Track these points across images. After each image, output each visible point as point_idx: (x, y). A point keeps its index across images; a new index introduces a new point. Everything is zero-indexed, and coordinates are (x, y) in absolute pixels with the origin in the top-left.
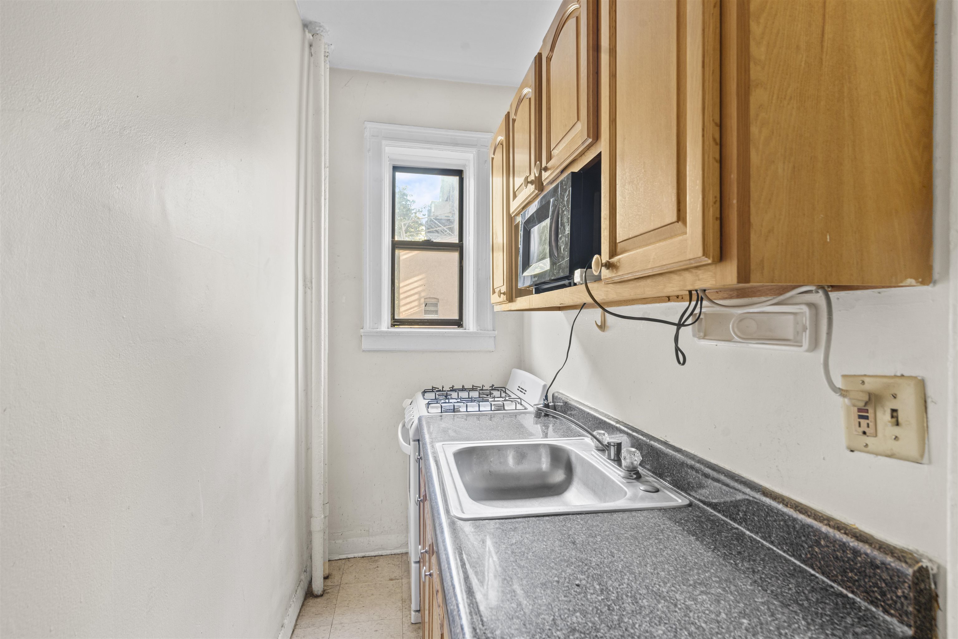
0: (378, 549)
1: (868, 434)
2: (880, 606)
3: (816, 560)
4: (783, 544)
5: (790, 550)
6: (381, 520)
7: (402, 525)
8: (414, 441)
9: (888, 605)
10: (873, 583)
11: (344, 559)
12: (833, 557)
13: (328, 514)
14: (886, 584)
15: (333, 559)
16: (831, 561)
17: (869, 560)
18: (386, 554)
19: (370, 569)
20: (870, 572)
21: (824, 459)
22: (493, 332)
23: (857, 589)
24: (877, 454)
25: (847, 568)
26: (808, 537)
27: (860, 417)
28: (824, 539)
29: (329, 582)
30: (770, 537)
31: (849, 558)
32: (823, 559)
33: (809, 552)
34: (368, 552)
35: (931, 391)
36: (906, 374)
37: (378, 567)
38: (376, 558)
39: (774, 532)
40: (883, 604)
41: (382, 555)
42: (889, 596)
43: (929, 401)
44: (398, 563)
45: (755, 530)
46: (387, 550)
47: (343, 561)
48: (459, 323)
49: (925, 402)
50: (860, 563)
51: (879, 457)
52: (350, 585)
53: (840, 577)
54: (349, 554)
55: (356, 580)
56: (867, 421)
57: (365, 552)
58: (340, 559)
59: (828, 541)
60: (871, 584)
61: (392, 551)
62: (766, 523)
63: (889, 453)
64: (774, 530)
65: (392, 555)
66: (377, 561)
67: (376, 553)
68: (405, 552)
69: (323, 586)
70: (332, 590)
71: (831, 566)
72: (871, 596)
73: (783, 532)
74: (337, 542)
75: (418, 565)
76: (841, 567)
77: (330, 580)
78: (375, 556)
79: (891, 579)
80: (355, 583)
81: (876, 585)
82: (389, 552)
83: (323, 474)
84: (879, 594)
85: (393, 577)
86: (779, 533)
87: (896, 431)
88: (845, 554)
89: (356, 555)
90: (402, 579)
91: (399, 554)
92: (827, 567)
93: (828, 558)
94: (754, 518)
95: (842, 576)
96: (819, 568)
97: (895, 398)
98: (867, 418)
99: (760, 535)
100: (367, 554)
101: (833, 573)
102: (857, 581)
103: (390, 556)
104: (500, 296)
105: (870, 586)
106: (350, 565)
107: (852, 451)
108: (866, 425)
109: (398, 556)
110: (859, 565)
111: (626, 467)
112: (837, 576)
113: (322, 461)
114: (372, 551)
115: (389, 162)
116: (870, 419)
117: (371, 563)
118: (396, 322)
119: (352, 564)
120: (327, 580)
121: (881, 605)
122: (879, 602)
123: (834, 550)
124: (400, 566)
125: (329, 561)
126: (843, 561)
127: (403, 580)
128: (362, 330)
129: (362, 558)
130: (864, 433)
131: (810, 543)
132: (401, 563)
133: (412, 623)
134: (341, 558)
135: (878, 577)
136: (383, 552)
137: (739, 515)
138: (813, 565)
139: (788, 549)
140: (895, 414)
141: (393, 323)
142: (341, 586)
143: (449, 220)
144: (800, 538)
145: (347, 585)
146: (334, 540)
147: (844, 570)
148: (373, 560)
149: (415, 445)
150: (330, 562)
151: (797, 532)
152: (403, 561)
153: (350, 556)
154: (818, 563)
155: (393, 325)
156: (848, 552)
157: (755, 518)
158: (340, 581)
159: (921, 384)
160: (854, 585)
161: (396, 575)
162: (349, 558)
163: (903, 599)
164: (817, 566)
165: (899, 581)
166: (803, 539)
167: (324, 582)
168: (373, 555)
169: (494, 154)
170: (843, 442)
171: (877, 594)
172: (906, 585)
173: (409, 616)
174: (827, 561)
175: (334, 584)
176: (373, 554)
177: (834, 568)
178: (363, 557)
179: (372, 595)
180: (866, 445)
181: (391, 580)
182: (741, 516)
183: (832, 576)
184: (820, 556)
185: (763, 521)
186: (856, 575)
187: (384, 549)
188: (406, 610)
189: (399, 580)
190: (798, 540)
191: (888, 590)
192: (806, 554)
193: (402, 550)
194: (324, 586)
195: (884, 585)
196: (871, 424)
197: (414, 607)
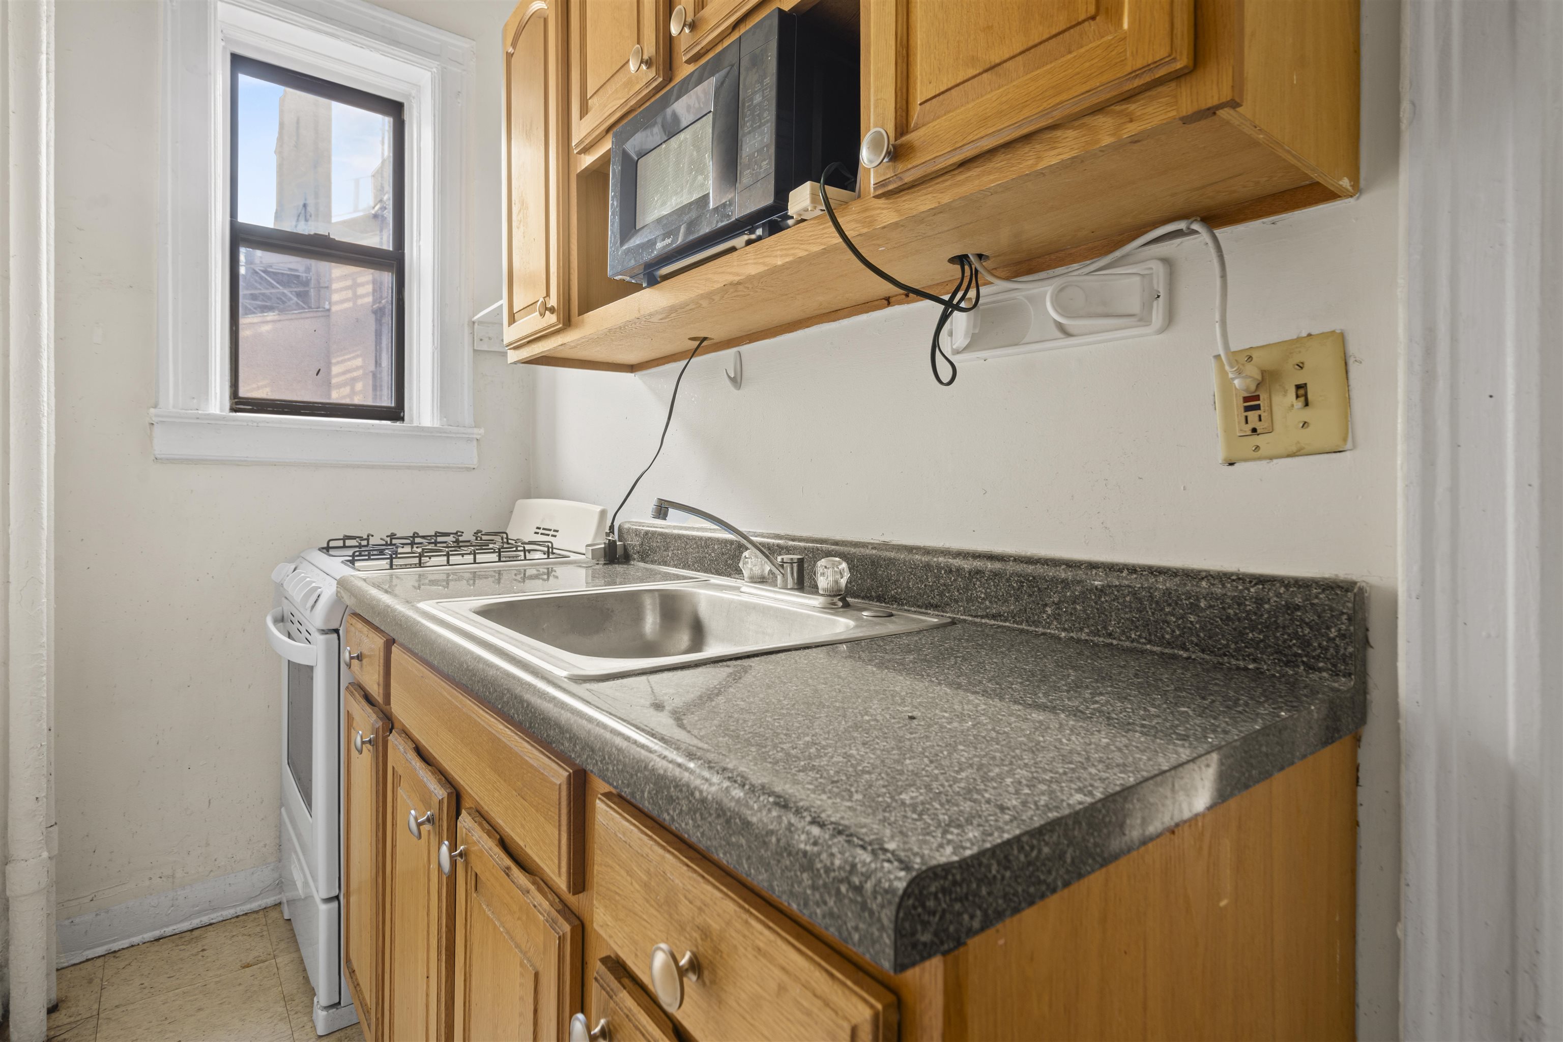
0: (200, 913)
1: (1259, 431)
2: (1300, 664)
3: (1192, 635)
4: (1131, 630)
5: (1144, 635)
6: (208, 845)
7: (265, 845)
8: (324, 632)
9: (1314, 658)
10: (1289, 635)
11: (99, 957)
12: (1221, 619)
13: (56, 852)
14: (1311, 628)
15: (66, 965)
16: (1217, 627)
17: (1283, 603)
18: (221, 919)
19: (182, 959)
20: (1285, 620)
21: (1185, 489)
22: (476, 430)
23: (1262, 653)
24: (1271, 458)
25: (1245, 628)
26: (1177, 604)
27: (1247, 409)
28: (1205, 598)
29: (61, 1017)
30: (1105, 628)
31: (1248, 612)
32: (1202, 628)
33: (1178, 626)
34: (171, 925)
35: (1352, 349)
36: (1314, 332)
37: (203, 950)
38: (196, 933)
39: (1114, 617)
40: (1305, 659)
41: (211, 924)
42: (1315, 644)
43: (1351, 362)
44: (258, 929)
45: (1077, 625)
46: (223, 909)
47: (99, 962)
48: (395, 413)
49: (1346, 364)
50: (1269, 612)
51: (1275, 461)
52: (130, 1007)
53: (1233, 646)
54: (114, 941)
55: (146, 991)
56: (1257, 412)
57: (162, 927)
58: (88, 960)
59: (1211, 599)
60: (1286, 637)
61: (238, 908)
62: (1098, 609)
63: (1294, 449)
64: (1113, 614)
65: (237, 917)
66: (198, 939)
67: (195, 922)
68: (273, 903)
69: (45, 1029)
70: (75, 1031)
71: (1217, 634)
72: (1285, 655)
73: (1131, 612)
74: (77, 920)
75: (335, 904)
76: (1235, 629)
77: (63, 1012)
78: (192, 930)
79: (1319, 617)
80: (142, 999)
81: (1296, 635)
82: (229, 913)
83: (45, 748)
84: (1299, 647)
85: (250, 959)
86: (1122, 615)
87: (1306, 415)
88: (1242, 608)
89: (136, 940)
90: (275, 957)
91: (257, 912)
92: (1210, 638)
93: (1212, 624)
94: (1075, 609)
95: (1236, 643)
96: (1197, 645)
97: (1301, 368)
98: (1258, 407)
99: (1086, 630)
100: (169, 930)
101: (1221, 644)
102: (1262, 641)
103: (233, 920)
104: (542, 315)
105: (1285, 641)
106: (123, 964)
107: (1231, 464)
108: (1257, 418)
109: (255, 916)
110: (1266, 616)
111: (824, 590)
112: (1227, 646)
113: (45, 716)
114: (182, 921)
115: (223, 44)
116: (1262, 408)
117: (183, 947)
118: (239, 404)
119: (127, 963)
120: (54, 1015)
121: (1303, 662)
122: (1299, 660)
123: (1224, 608)
124: (265, 933)
125: (58, 970)
126: (1239, 620)
127: (278, 960)
128: (152, 410)
129: (156, 943)
130: (1254, 430)
131: (1181, 611)
132: (265, 928)
133: (320, 1037)
134: (90, 957)
135: (1298, 623)
136: (212, 916)
137: (1045, 612)
138: (1185, 644)
139: (1140, 636)
140: (1301, 392)
141: (234, 406)
142: (101, 1015)
143: (298, 277)
144: (1162, 610)
145: (119, 1010)
146: (68, 919)
147: (1240, 632)
148: (187, 939)
149: (328, 644)
150: (59, 972)
151: (1157, 603)
152: (269, 921)
153: (115, 946)
154: (1194, 639)
155: (233, 410)
156: (1247, 603)
157: (1078, 607)
158: (96, 1006)
159: (1341, 338)
160: (1256, 649)
161: (257, 954)
162: (115, 952)
163: (1338, 641)
164: (1192, 642)
165: (1332, 616)
166: (1167, 610)
167: (48, 1019)
168: (185, 929)
169: (514, 44)
170: (1220, 453)
171: (1295, 649)
172: (1345, 617)
173: (310, 1024)
174: (1210, 630)
175: (79, 1018)
176: (186, 926)
177: (1223, 636)
178: (157, 940)
179: (200, 1009)
180: (1257, 448)
181: (248, 966)
182: (1050, 612)
183: (1219, 649)
184: (1198, 626)
185: (1092, 607)
186: (1261, 632)
187: (214, 910)
188: (299, 1015)
189: (267, 963)
190: (1158, 615)
191: (1315, 635)
192: (1174, 631)
193: (265, 901)
194: (49, 1029)
195: (1307, 631)
196: (1264, 416)
197: (323, 997)
